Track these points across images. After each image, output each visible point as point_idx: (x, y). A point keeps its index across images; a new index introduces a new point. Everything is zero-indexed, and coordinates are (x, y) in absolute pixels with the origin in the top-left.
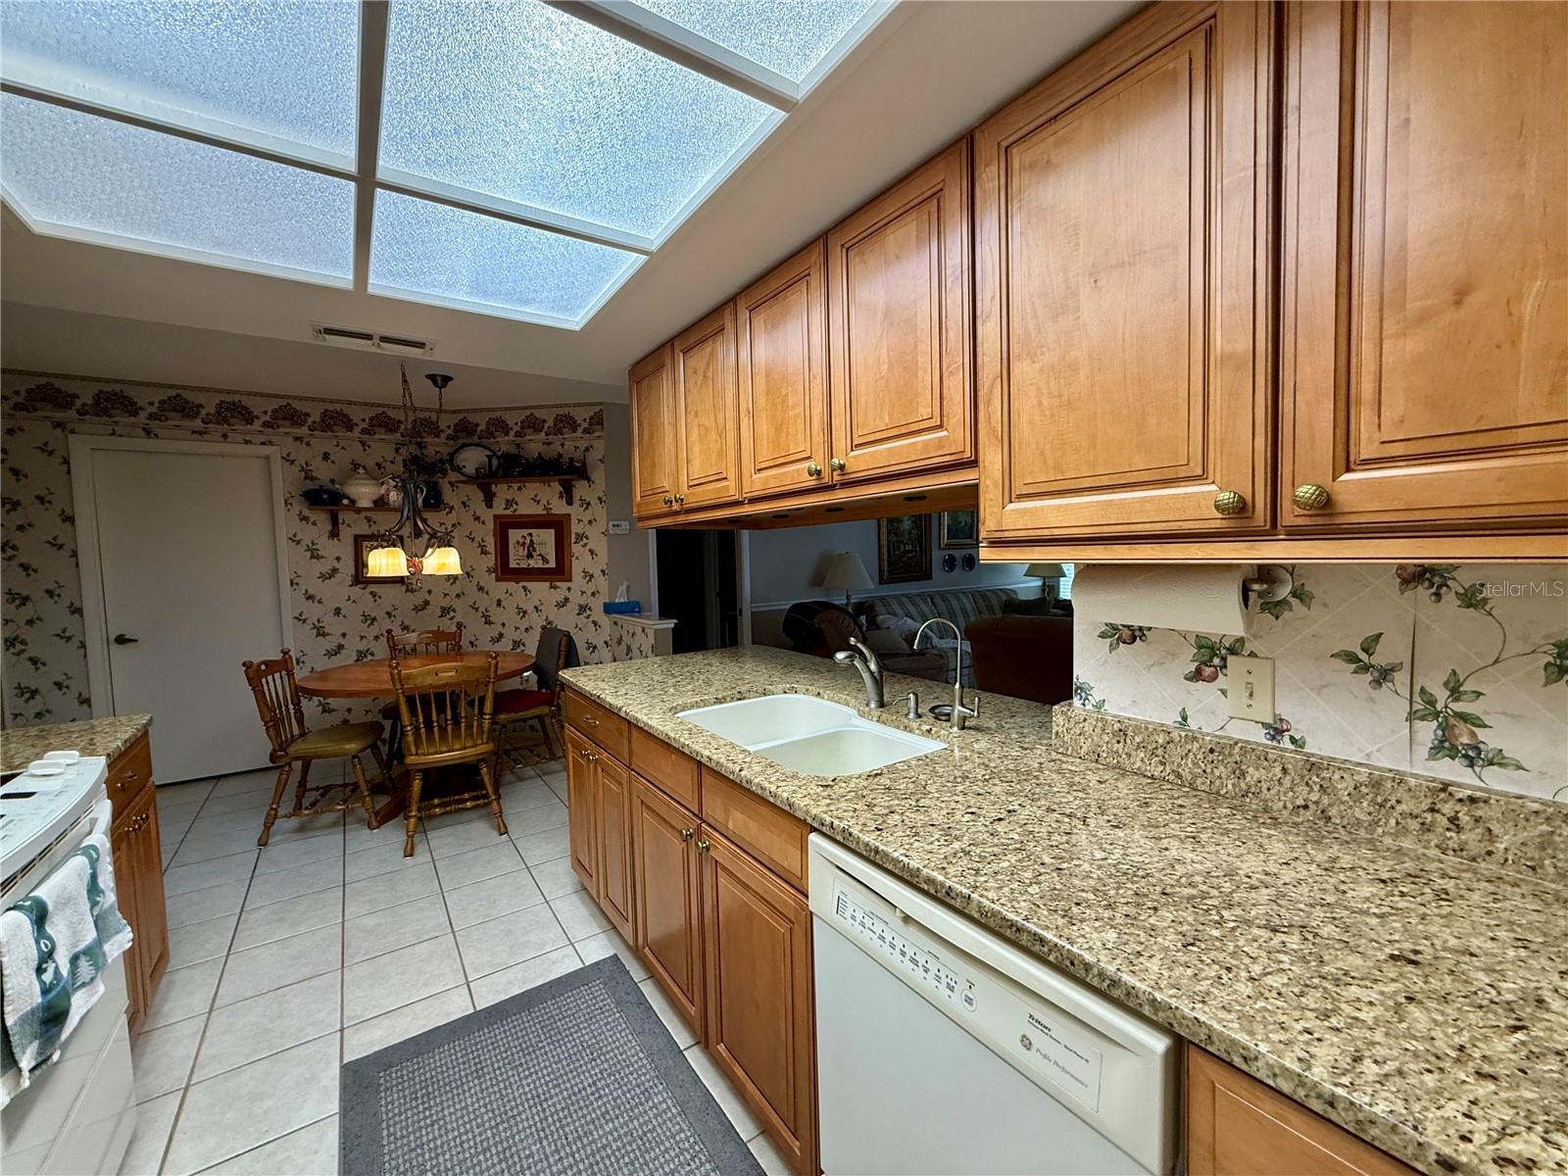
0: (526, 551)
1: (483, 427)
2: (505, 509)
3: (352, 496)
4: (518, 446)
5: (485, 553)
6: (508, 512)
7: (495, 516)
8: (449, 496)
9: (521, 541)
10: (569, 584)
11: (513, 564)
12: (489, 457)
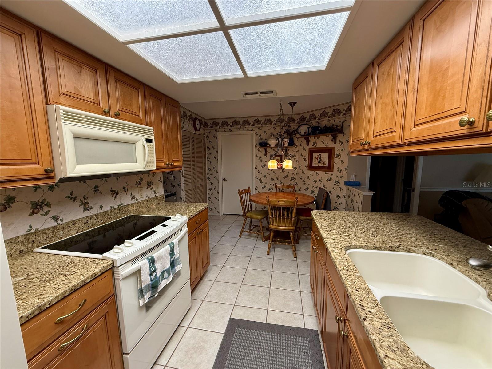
0: (318, 160)
1: (308, 118)
2: (313, 146)
3: (270, 144)
4: (319, 123)
5: (305, 160)
7: (309, 148)
8: (296, 142)
9: (317, 157)
10: (332, 173)
11: (314, 165)
12: (309, 128)
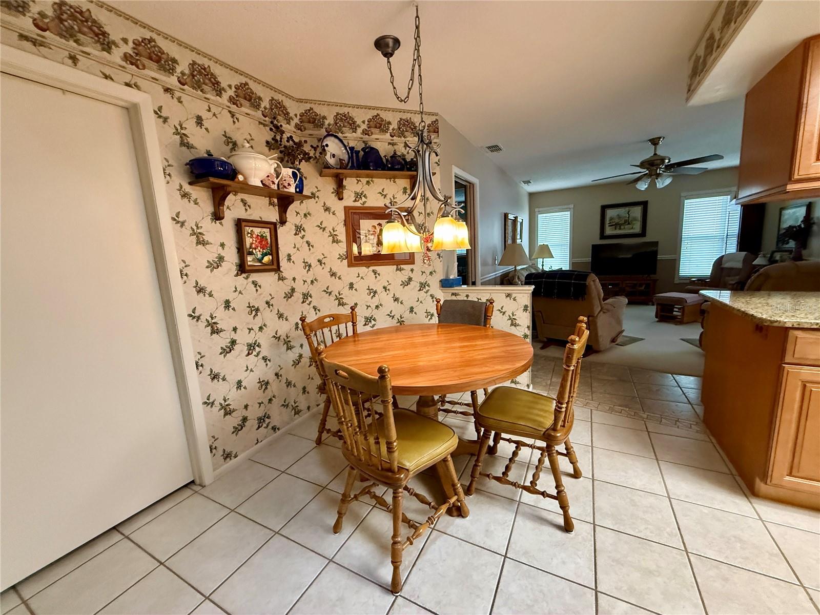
0: (376, 240)
1: (331, 121)
2: (355, 201)
4: (366, 143)
5: (336, 241)
6: (358, 204)
7: (345, 207)
9: (371, 230)
10: (411, 267)
11: (364, 251)
